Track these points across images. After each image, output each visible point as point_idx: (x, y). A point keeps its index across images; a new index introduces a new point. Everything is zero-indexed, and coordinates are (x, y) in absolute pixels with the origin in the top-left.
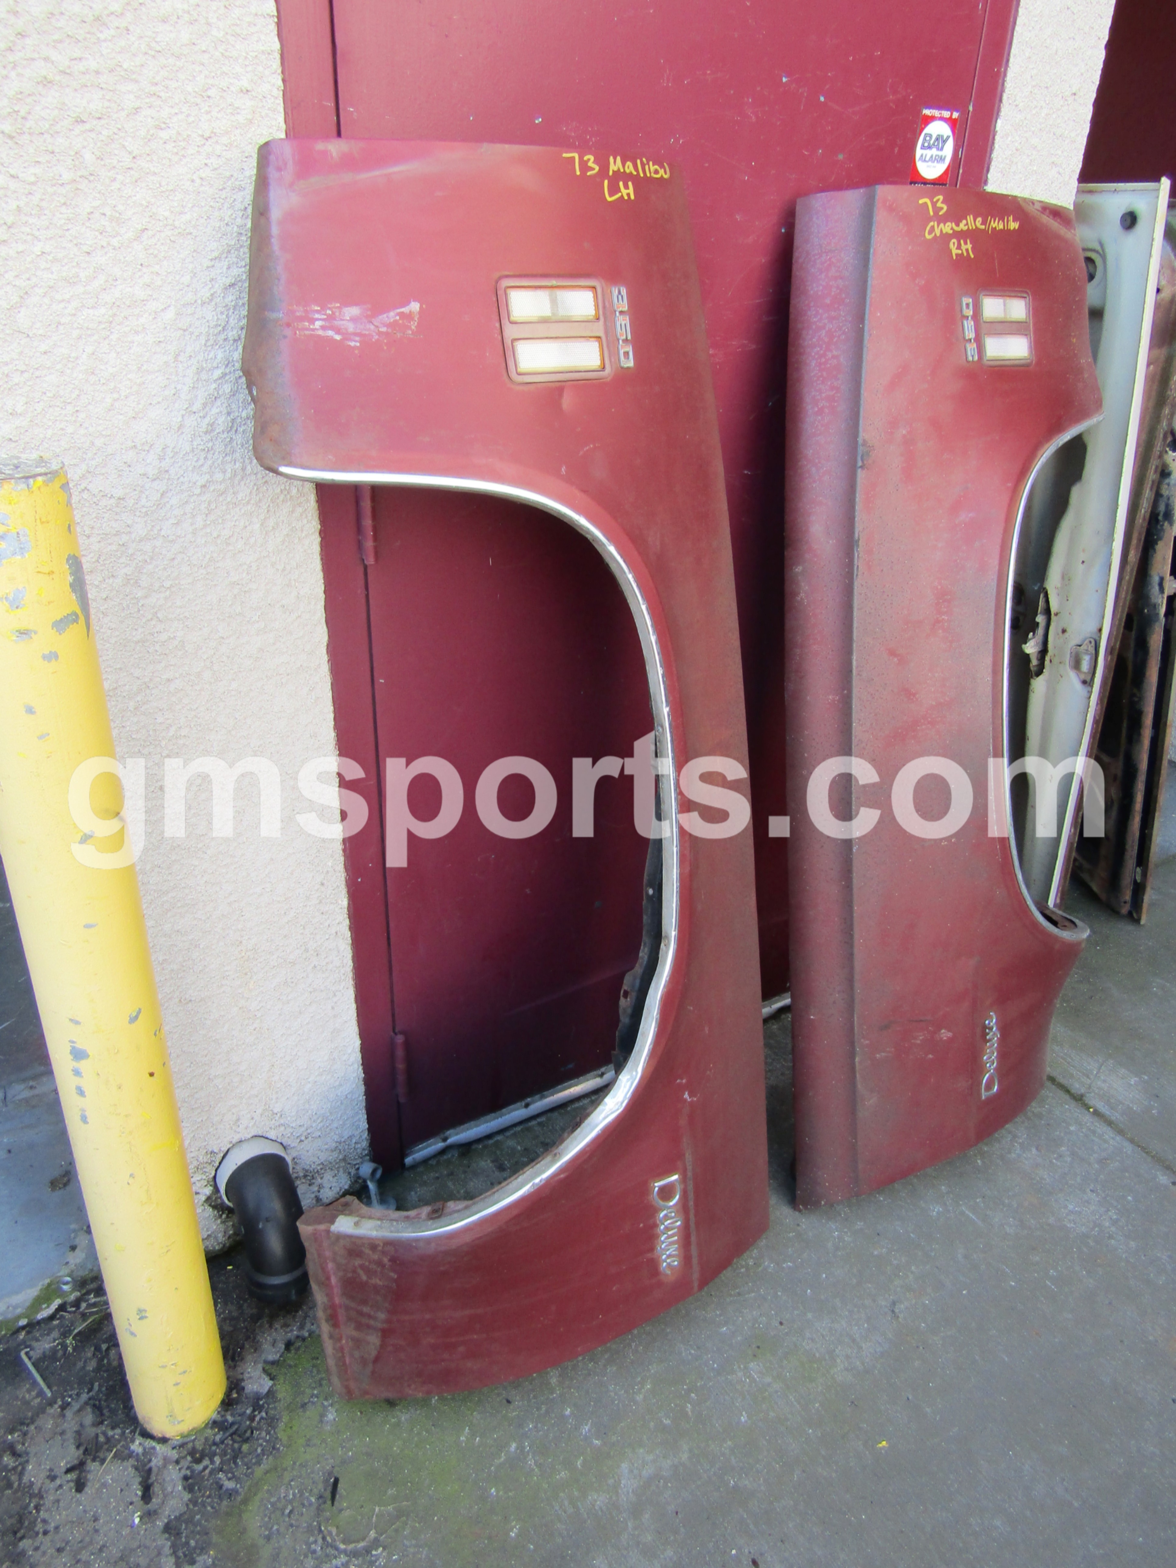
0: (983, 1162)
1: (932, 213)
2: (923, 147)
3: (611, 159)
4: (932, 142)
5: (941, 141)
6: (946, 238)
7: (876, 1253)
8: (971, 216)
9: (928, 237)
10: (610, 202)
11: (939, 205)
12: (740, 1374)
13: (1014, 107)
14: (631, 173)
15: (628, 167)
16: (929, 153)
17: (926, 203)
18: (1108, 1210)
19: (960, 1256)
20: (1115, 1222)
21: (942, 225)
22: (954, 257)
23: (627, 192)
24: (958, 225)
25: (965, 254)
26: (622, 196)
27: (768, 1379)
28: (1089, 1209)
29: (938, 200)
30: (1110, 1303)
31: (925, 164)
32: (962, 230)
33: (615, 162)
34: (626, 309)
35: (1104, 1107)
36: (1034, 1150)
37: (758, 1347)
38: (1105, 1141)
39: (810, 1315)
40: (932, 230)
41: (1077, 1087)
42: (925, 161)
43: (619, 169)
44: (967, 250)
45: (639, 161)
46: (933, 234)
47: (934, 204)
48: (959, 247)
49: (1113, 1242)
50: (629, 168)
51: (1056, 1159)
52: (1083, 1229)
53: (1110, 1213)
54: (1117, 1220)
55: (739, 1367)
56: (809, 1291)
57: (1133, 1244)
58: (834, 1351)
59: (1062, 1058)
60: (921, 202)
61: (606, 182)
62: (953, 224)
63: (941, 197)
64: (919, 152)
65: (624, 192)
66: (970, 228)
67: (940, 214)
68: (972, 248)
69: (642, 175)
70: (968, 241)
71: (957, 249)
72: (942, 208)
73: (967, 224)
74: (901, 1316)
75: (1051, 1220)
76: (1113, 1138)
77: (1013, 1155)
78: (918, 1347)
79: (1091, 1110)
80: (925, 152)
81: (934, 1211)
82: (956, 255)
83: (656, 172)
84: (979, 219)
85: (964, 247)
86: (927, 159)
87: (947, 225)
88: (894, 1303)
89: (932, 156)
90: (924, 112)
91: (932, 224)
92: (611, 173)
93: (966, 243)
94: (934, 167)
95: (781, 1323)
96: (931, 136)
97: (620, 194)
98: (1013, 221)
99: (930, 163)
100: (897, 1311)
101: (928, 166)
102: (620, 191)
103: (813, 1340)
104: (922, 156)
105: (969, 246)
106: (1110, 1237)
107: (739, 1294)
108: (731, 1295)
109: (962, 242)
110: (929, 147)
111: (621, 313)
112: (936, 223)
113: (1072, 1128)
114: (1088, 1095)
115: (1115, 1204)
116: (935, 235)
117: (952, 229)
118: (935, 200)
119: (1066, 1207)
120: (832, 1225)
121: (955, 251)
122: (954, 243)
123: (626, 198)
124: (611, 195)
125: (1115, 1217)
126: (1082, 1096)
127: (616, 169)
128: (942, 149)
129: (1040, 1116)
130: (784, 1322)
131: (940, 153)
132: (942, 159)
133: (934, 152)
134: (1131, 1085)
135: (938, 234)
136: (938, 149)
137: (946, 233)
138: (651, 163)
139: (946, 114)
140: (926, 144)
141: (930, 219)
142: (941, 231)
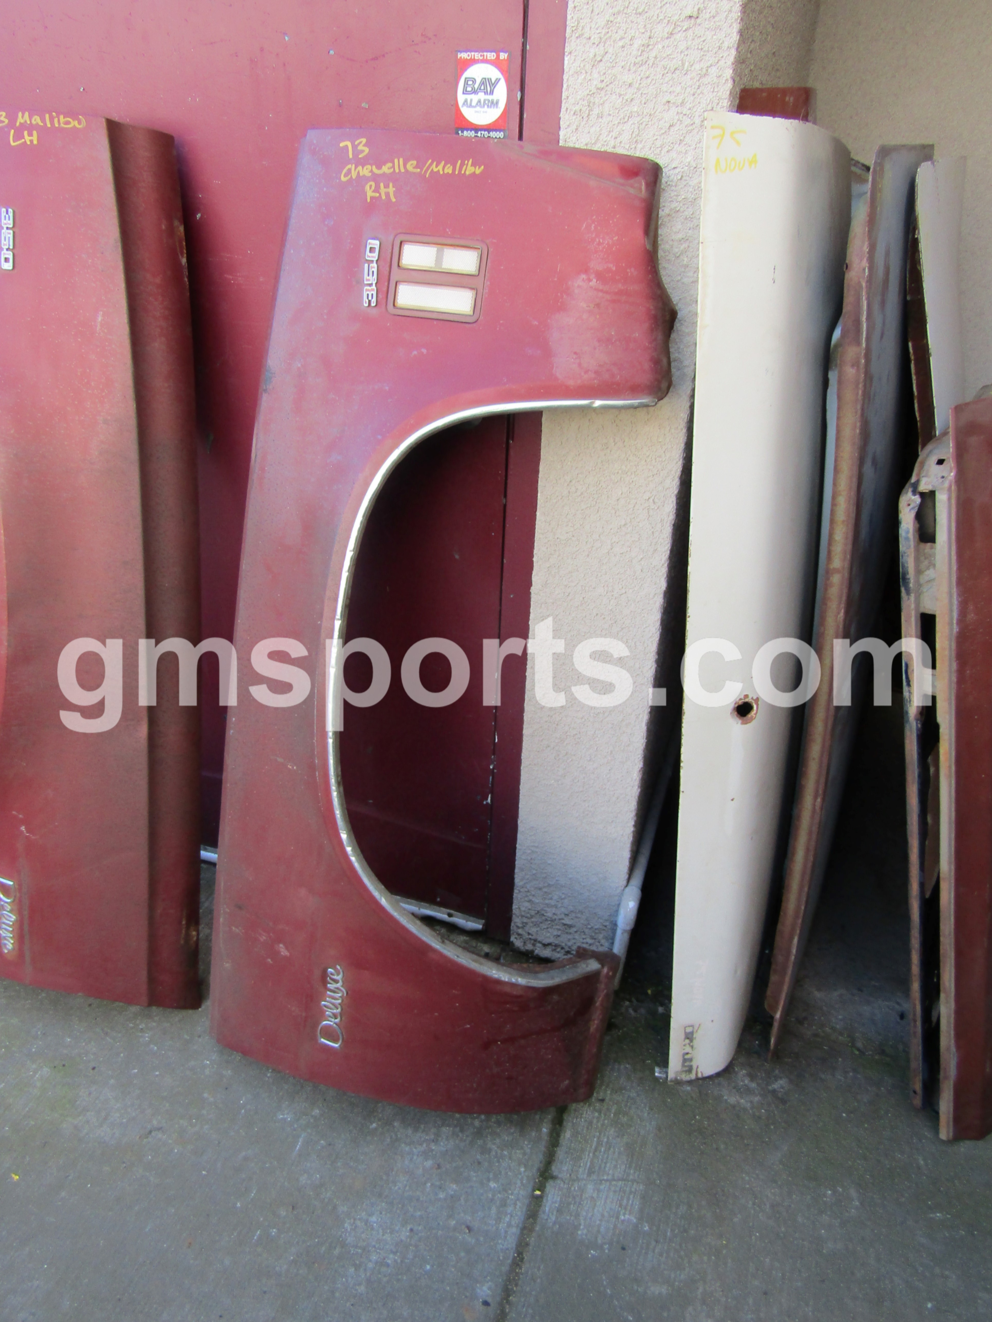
0: (376, 1129)
1: (351, 156)
2: (465, 92)
3: (20, 114)
4: (476, 86)
5: (488, 85)
6: (361, 180)
7: (206, 1095)
8: (401, 160)
9: (343, 179)
10: (13, 146)
11: (360, 147)
12: (34, 1066)
13: (584, 41)
14: (37, 124)
15: (35, 120)
16: (475, 98)
17: (347, 146)
18: (395, 1253)
19: (244, 1153)
20: (382, 1263)
21: (360, 168)
22: (369, 200)
23: (31, 139)
24: (379, 168)
25: (384, 197)
26: (25, 142)
27: (38, 1084)
28: (383, 1235)
29: (360, 143)
30: (265, 1292)
31: (472, 110)
32: (384, 172)
33: (23, 117)
34: (11, 226)
35: (556, 1202)
36: (429, 1163)
37: (64, 1065)
38: (499, 1219)
39: (112, 1081)
40: (349, 171)
41: (562, 1168)
42: (471, 106)
43: (26, 121)
44: (387, 195)
45: (47, 116)
46: (349, 176)
47: (355, 147)
48: (377, 190)
49: (352, 1270)
50: (37, 120)
51: (432, 1185)
52: (350, 1240)
53: (391, 1256)
54: (388, 1265)
55: (40, 1063)
56: (136, 1071)
57: (362, 1289)
58: (88, 1111)
59: (599, 1143)
60: (342, 145)
61: (12, 132)
62: (374, 167)
63: (364, 140)
64: (461, 98)
65: (28, 138)
66: (397, 171)
67: (360, 156)
68: (394, 192)
69: (49, 125)
70: (391, 185)
71: (374, 191)
72: (362, 151)
73: (393, 166)
74: (150, 1139)
75: (343, 1209)
76: (509, 1225)
77: (407, 1149)
78: (124, 1163)
79: (538, 1193)
80: (469, 97)
81: (283, 1115)
82: (372, 198)
83: (67, 123)
84: (415, 162)
85: (383, 190)
86: (474, 104)
87: (365, 168)
88: (159, 1129)
89: (479, 101)
90: (459, 56)
91: (349, 166)
92: (18, 124)
93: (387, 186)
94: (486, 112)
95: (94, 1068)
96: (474, 81)
97: (23, 140)
98: (471, 166)
99: (478, 109)
100: (153, 1134)
101: (476, 112)
102: (23, 137)
103: (90, 1094)
104: (466, 101)
105: (391, 190)
106: (357, 1267)
107: (106, 1034)
108: (102, 1030)
109: (382, 185)
110: (475, 92)
111: (7, 228)
112: (354, 166)
113: (492, 1185)
114: (559, 1182)
115: (410, 1256)
116: (351, 176)
117: (371, 171)
118: (356, 143)
119: (371, 1215)
120: (214, 1057)
121: (370, 194)
122: (371, 187)
123: (29, 143)
124: (14, 142)
125: (389, 1262)
126: (554, 1178)
127: (22, 121)
128: (492, 93)
129: (485, 1150)
130: (96, 1070)
131: (490, 97)
132: (494, 104)
133: (481, 96)
134: (618, 1218)
135: (354, 177)
136: (486, 93)
137: (364, 176)
138: (62, 117)
139: (491, 56)
140: (469, 89)
141: (349, 162)
142: (359, 172)
